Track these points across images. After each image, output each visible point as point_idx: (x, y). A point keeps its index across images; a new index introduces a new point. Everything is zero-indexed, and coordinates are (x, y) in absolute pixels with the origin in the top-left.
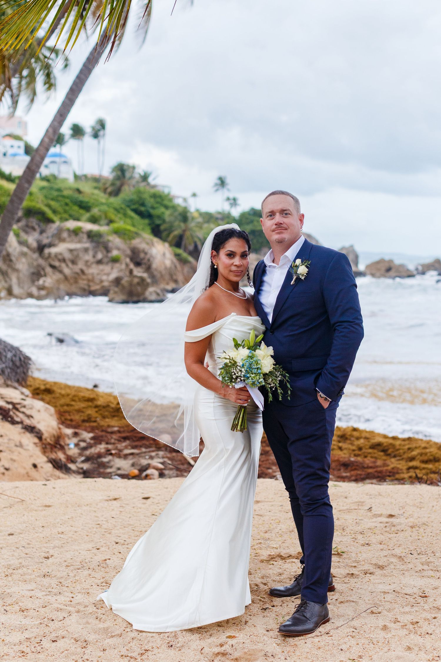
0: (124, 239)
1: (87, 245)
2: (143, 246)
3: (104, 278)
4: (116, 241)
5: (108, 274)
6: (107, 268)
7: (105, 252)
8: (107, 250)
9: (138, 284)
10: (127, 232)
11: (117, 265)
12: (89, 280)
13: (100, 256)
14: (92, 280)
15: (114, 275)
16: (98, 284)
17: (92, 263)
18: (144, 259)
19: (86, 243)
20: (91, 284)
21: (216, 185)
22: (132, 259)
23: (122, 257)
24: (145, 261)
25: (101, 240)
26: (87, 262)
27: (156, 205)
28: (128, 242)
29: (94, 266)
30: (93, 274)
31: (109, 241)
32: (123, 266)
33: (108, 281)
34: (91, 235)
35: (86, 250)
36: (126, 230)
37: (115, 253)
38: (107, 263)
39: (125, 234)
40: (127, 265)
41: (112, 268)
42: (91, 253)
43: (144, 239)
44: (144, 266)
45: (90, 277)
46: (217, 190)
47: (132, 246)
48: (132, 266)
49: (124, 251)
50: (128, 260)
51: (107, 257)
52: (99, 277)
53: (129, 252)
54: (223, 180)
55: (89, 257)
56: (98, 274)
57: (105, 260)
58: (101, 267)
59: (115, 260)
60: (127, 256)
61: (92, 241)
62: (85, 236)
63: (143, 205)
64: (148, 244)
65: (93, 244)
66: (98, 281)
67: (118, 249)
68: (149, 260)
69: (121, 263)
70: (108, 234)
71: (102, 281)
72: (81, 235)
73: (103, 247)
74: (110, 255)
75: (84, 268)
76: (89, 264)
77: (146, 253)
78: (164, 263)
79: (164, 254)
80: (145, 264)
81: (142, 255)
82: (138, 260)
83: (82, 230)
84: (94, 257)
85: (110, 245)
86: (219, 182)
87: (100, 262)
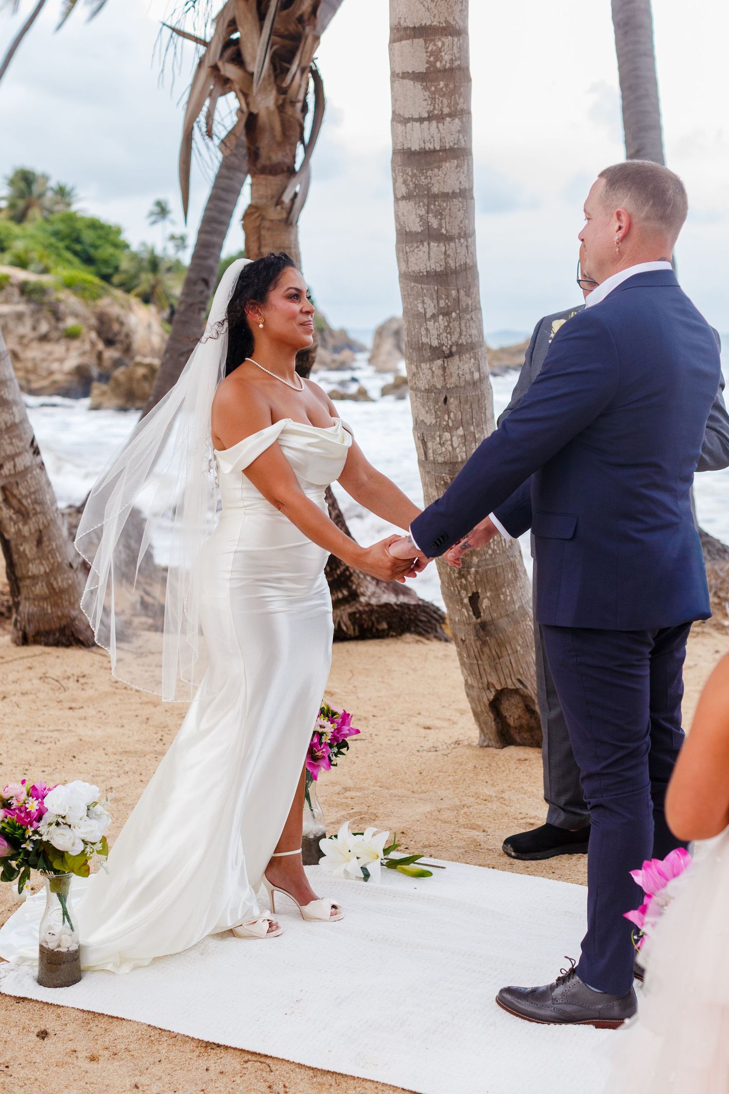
0: (84, 298)
1: (22, 307)
2: (115, 310)
3: (55, 366)
4: (70, 301)
5: (61, 360)
6: (58, 349)
7: (53, 321)
8: (57, 316)
9: (145, 377)
10: (87, 285)
11: (76, 344)
12: (27, 371)
13: (44, 327)
14: (34, 371)
15: (71, 363)
16: (45, 378)
17: (32, 340)
18: (119, 333)
19: (18, 303)
20: (32, 377)
21: (152, 214)
22: (100, 333)
23: (84, 330)
24: (121, 337)
25: (46, 299)
26: (22, 337)
27: (99, 242)
28: (91, 303)
29: (35, 345)
30: (34, 359)
31: (59, 301)
32: (87, 346)
33: (61, 372)
34: (24, 289)
35: (20, 316)
36: (84, 281)
37: (70, 323)
38: (58, 340)
39: (84, 289)
40: (93, 344)
41: (68, 350)
42: (28, 322)
43: (115, 299)
44: (119, 346)
45: (30, 365)
46: (154, 223)
47: (98, 310)
48: (100, 346)
49: (85, 319)
50: (93, 335)
51: (56, 329)
52: (45, 365)
53: (93, 321)
54: (163, 205)
55: (25, 329)
56: (43, 360)
57: (54, 335)
58: (48, 347)
59: (72, 336)
60: (91, 328)
61: (29, 301)
62: (16, 291)
63: (78, 240)
64: (122, 307)
65: (32, 306)
66: (44, 374)
67: (76, 315)
68: (127, 336)
69: (83, 341)
70: (56, 290)
71: (51, 373)
72: (9, 289)
73: (50, 311)
74: (61, 325)
75: (18, 349)
76: (25, 341)
77: (122, 324)
78: (149, 341)
79: (149, 326)
80: (122, 342)
81: (116, 327)
82: (110, 336)
83: (11, 280)
84: (34, 328)
85: (62, 308)
86: (157, 209)
87: (44, 338)
